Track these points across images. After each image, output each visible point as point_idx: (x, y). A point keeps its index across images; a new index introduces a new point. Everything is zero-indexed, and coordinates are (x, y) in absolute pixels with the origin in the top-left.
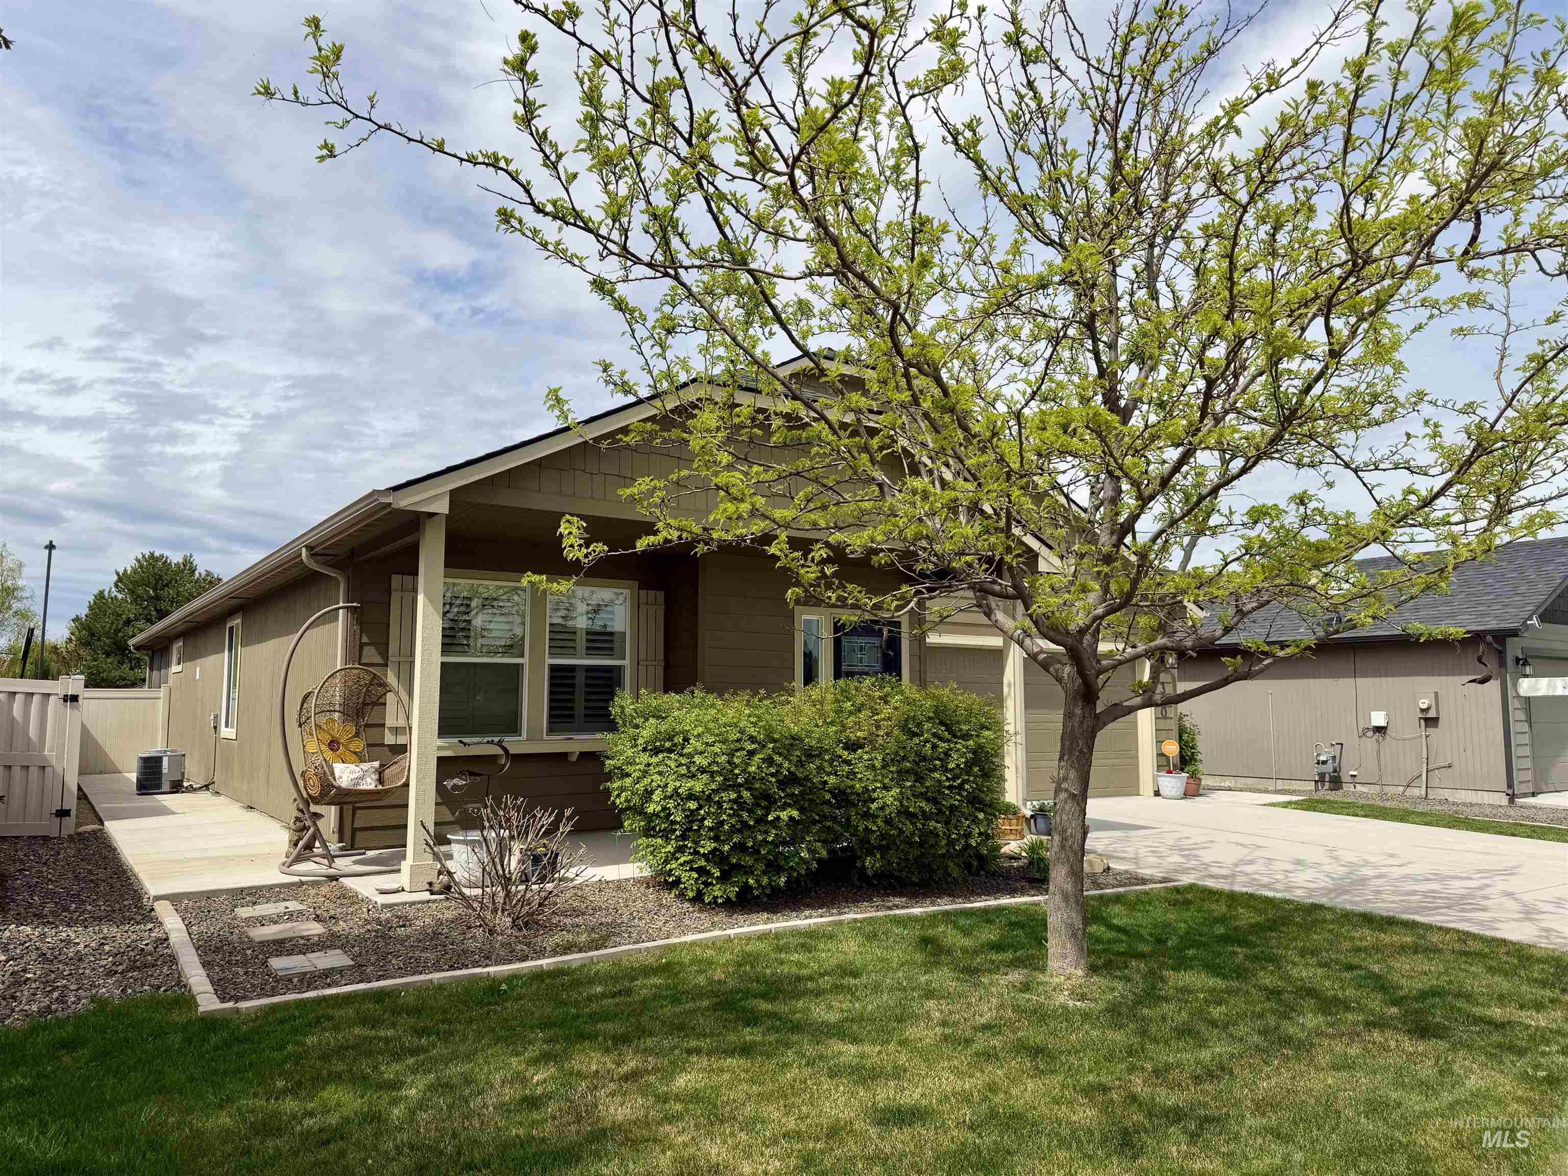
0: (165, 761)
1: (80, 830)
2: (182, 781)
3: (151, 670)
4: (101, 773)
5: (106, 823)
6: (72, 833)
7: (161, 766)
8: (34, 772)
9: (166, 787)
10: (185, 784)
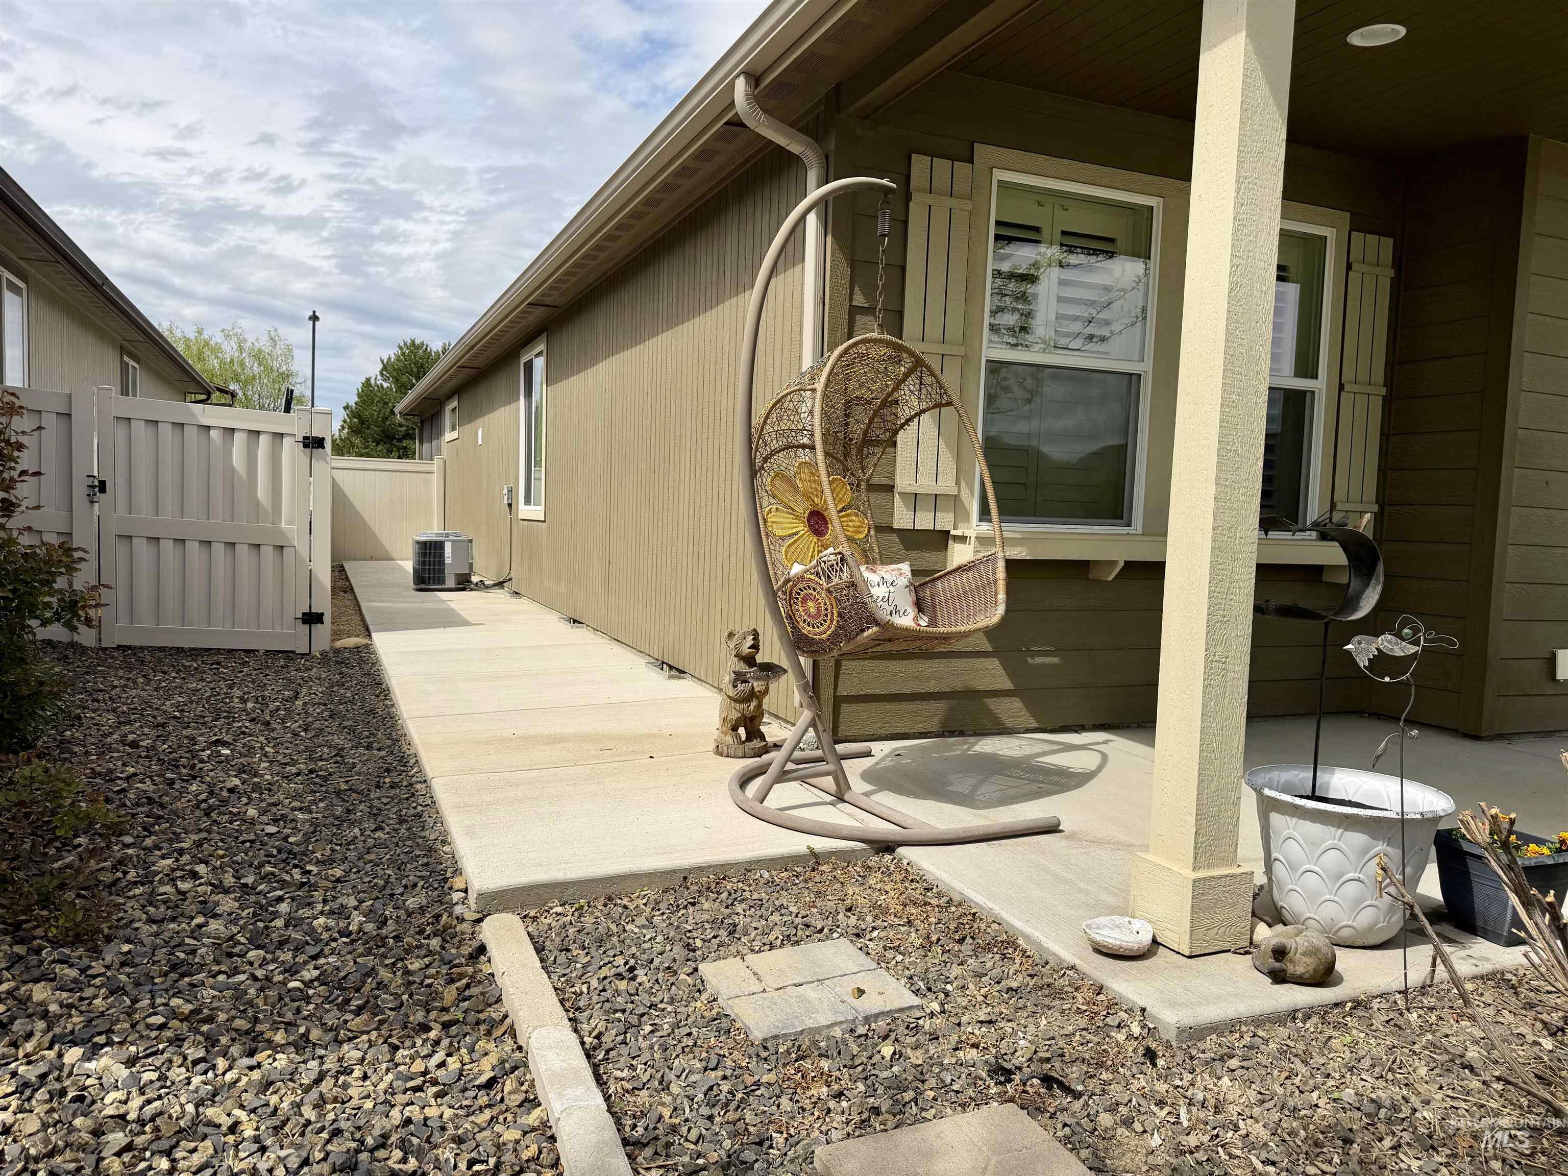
0: (448, 548)
1: (339, 644)
2: (469, 575)
3: (421, 443)
4: (372, 558)
5: (373, 635)
6: (327, 649)
7: (442, 555)
8: (268, 552)
9: (450, 582)
10: (475, 579)
